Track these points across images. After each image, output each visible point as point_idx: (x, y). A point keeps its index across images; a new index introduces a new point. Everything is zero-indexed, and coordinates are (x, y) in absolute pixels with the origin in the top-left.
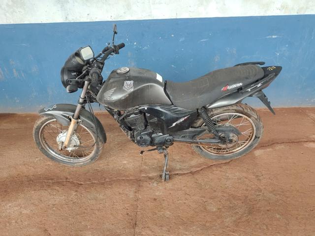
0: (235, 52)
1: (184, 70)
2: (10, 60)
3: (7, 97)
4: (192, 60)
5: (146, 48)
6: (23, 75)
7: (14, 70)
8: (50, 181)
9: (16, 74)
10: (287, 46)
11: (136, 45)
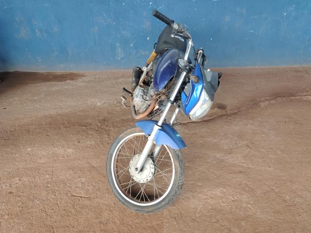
0: (244, 12)
1: (196, 29)
2: (33, 20)
3: (30, 56)
4: (204, 19)
5: (160, 7)
6: (45, 35)
7: (37, 30)
8: (84, 127)
9: (38, 34)
10: (294, 6)
11: (151, 5)
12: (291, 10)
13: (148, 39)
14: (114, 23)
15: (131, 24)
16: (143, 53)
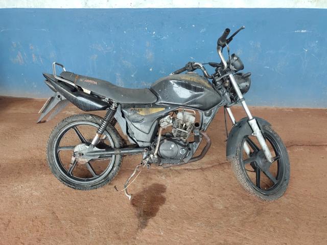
0: (259, 46)
2: (30, 45)
3: (25, 82)
5: (165, 38)
6: (41, 60)
10: (317, 41)
11: (154, 34)
12: (314, 47)
13: (151, 70)
14: (115, 52)
15: (133, 54)
16: (145, 85)
